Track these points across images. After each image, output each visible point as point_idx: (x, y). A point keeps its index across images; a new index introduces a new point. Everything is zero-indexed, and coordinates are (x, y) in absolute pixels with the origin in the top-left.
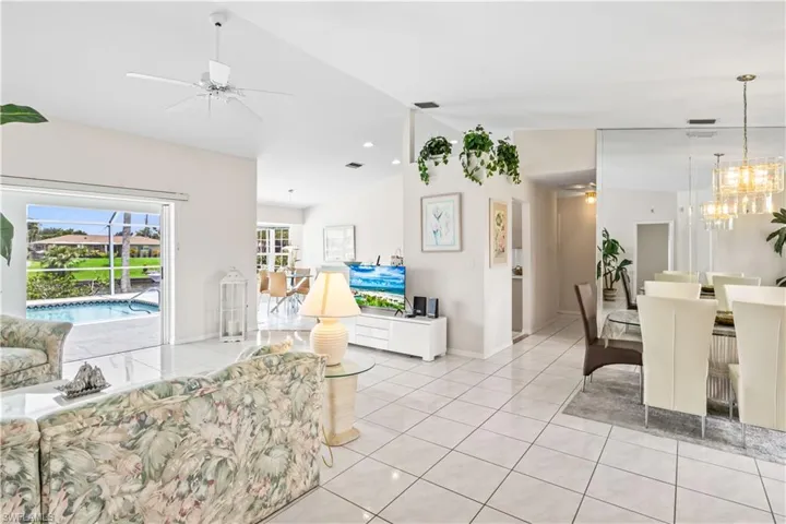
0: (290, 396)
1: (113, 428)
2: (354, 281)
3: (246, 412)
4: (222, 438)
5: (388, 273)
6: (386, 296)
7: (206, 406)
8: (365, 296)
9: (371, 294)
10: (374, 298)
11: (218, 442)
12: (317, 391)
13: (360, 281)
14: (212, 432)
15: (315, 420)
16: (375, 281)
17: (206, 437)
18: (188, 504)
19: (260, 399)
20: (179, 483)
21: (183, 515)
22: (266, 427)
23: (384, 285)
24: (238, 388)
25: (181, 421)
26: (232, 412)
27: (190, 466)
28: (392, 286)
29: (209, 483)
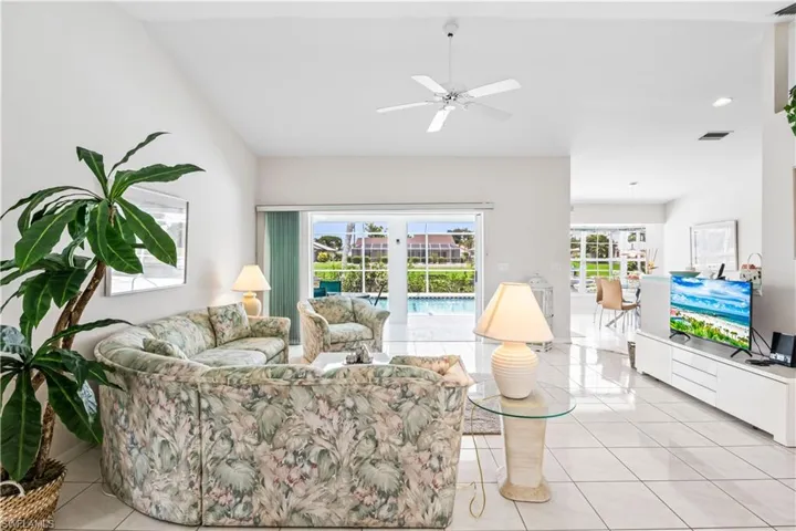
0: (401, 414)
1: (236, 390)
2: (675, 297)
3: (348, 414)
4: (324, 429)
5: (722, 290)
6: (719, 324)
7: (308, 397)
8: (689, 320)
9: (699, 318)
10: (702, 324)
11: (319, 432)
12: (439, 420)
13: (683, 298)
14: (314, 422)
15: (437, 451)
16: (703, 300)
17: (309, 423)
18: (295, 475)
19: (363, 406)
20: (286, 453)
21: (291, 482)
22: (372, 437)
23: (716, 307)
24: (338, 389)
25: (285, 402)
26: (333, 410)
27: (295, 443)
28: (728, 310)
29: (314, 466)
